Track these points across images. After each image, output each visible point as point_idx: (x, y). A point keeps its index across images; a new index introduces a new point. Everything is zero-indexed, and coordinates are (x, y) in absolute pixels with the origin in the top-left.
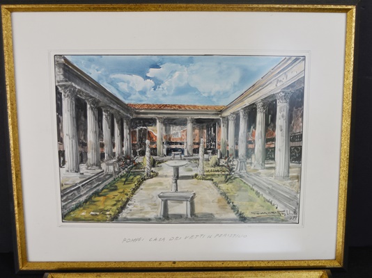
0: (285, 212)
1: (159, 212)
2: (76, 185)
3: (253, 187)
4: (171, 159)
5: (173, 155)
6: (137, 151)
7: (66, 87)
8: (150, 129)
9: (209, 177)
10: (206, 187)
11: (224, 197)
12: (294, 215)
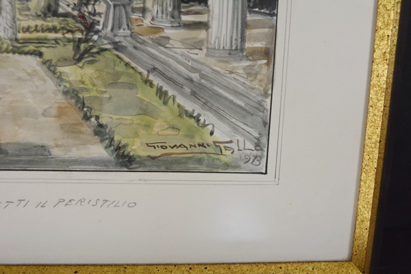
0: (234, 146)
3: (151, 77)
9: (31, 47)
10: (22, 75)
11: (73, 101)
12: (255, 153)
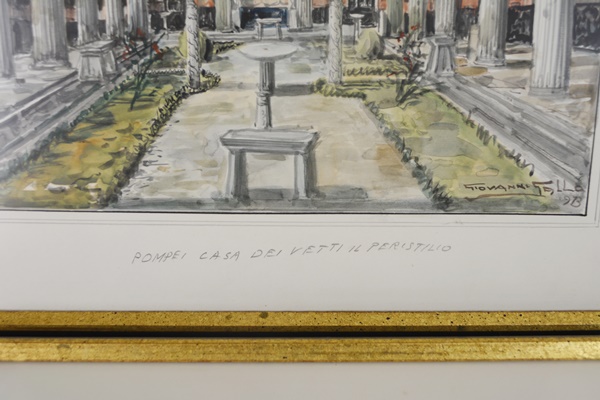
0: (553, 186)
1: (224, 184)
2: (7, 111)
3: (473, 118)
4: (253, 40)
5: (258, 27)
6: (164, 15)
9: (355, 90)
11: (394, 143)
12: (575, 193)
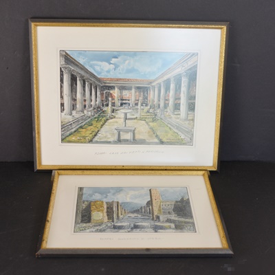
0: (185, 139)
2: (70, 122)
3: (168, 125)
4: (123, 109)
5: (124, 106)
6: (104, 104)
7: (66, 68)
8: (111, 92)
9: (144, 119)
10: (141, 125)
11: (151, 130)
12: (190, 141)
